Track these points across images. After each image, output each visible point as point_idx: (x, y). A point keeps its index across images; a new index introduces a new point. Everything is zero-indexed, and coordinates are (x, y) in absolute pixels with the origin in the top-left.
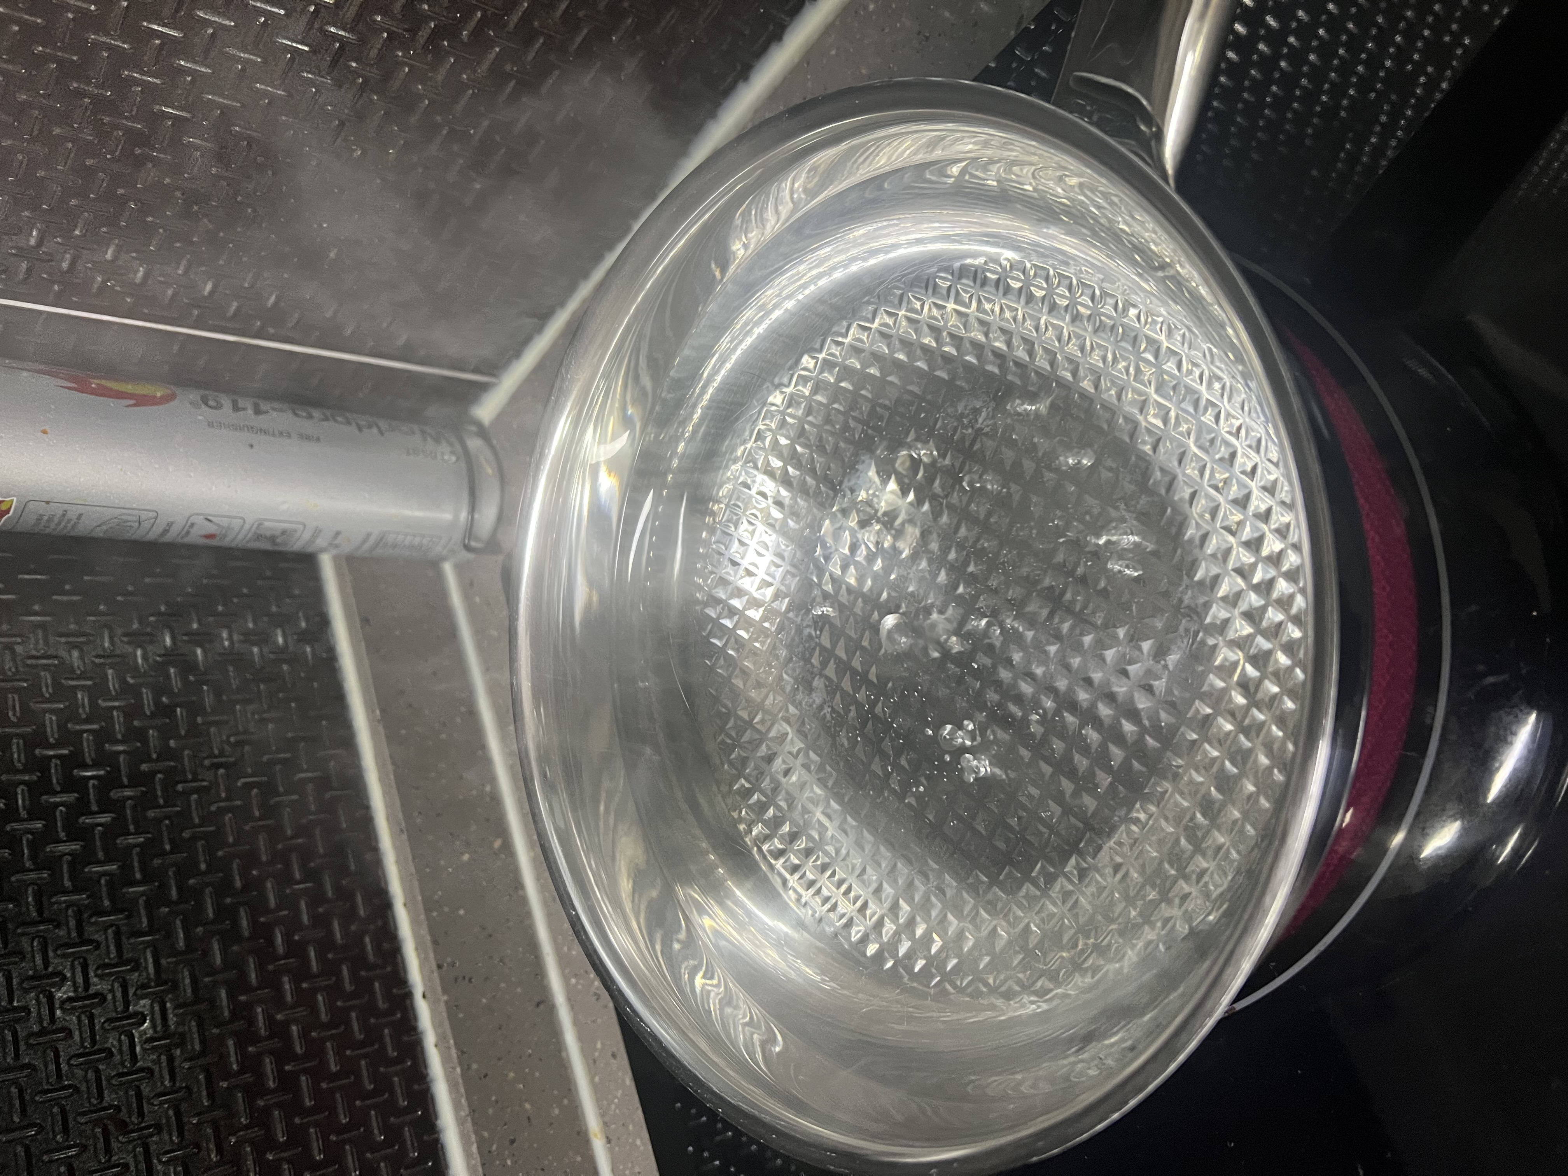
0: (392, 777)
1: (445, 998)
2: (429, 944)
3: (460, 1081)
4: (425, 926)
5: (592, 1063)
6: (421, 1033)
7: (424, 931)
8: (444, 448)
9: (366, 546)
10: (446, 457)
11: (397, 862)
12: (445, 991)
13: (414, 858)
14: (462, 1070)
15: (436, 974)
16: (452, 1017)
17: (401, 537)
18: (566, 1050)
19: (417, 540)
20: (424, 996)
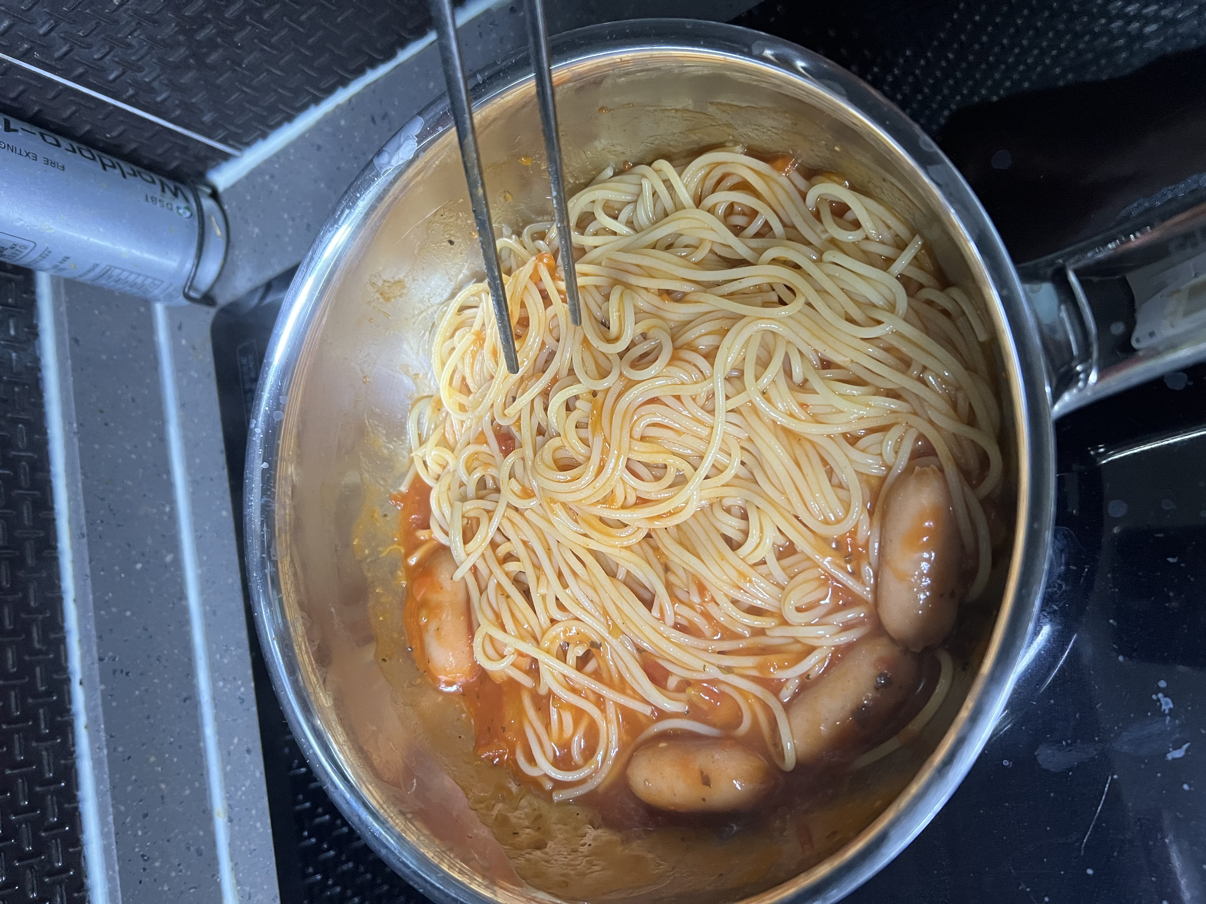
0: (80, 485)
1: (103, 687)
2: (94, 639)
3: (106, 760)
4: (92, 622)
5: (226, 756)
6: (73, 715)
7: (91, 627)
8: (180, 202)
9: (91, 275)
10: (181, 211)
11: (73, 562)
12: (102, 682)
13: (91, 561)
14: (108, 752)
15: (96, 666)
16: (106, 704)
17: (125, 274)
18: (204, 742)
19: (140, 280)
20: (81, 683)
